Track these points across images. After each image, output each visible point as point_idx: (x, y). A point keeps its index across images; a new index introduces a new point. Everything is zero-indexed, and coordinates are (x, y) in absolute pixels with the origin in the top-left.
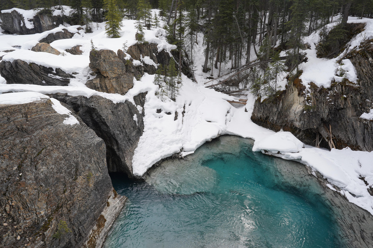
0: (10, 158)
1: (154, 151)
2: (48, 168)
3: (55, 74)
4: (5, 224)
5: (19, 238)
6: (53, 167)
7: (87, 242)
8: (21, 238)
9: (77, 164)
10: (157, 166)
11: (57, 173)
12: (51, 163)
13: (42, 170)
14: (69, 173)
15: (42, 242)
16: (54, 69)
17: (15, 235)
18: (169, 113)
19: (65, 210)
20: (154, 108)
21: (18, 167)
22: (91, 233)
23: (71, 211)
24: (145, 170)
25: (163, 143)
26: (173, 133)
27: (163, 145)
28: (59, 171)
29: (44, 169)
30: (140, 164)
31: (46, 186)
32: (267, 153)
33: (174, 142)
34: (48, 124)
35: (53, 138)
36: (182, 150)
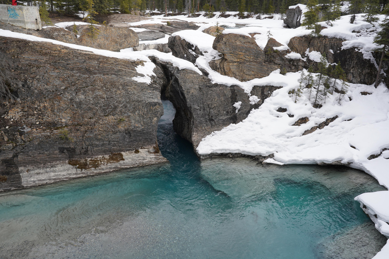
0: (63, 81)
1: (236, 142)
2: (85, 98)
3: (193, 51)
4: (35, 112)
5: (38, 123)
6: (91, 99)
7: (90, 159)
8: (39, 124)
9: (116, 107)
10: (229, 157)
11: (92, 104)
12: (90, 96)
13: (80, 97)
14: (104, 109)
15: (49, 134)
16: (194, 46)
17: (37, 120)
18: (291, 116)
19: (83, 129)
20: (275, 104)
21: (65, 88)
22: (99, 157)
23: (88, 133)
24: (209, 152)
25: (254, 139)
26: (273, 135)
27: (252, 141)
28: (96, 104)
29: (82, 97)
30: (208, 145)
31: (77, 108)
32: (364, 209)
33: (267, 144)
34: (115, 74)
35: (107, 83)
36: (272, 156)
